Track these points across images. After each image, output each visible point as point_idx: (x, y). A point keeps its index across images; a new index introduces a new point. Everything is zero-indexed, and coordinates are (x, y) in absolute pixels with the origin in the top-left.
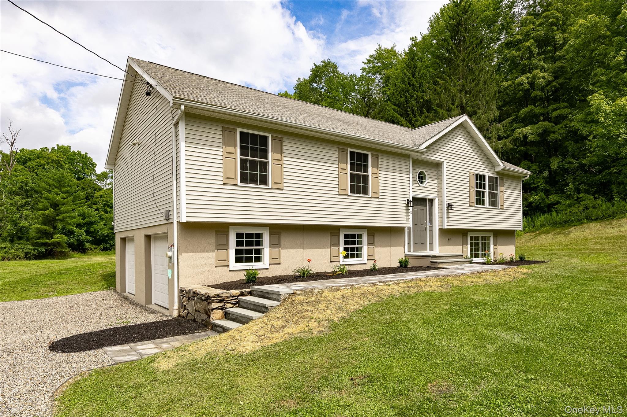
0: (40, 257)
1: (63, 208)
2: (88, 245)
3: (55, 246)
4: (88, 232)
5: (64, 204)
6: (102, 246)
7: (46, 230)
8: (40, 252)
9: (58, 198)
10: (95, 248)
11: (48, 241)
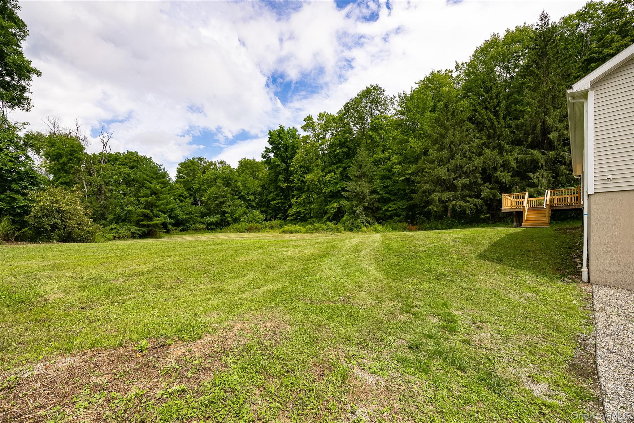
0: (144, 236)
1: (162, 196)
2: (170, 227)
3: (154, 228)
4: (170, 217)
5: (161, 193)
6: (181, 228)
7: (148, 214)
8: (144, 232)
9: (158, 187)
10: (175, 229)
11: (150, 223)
